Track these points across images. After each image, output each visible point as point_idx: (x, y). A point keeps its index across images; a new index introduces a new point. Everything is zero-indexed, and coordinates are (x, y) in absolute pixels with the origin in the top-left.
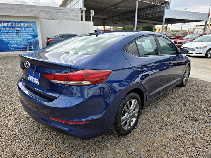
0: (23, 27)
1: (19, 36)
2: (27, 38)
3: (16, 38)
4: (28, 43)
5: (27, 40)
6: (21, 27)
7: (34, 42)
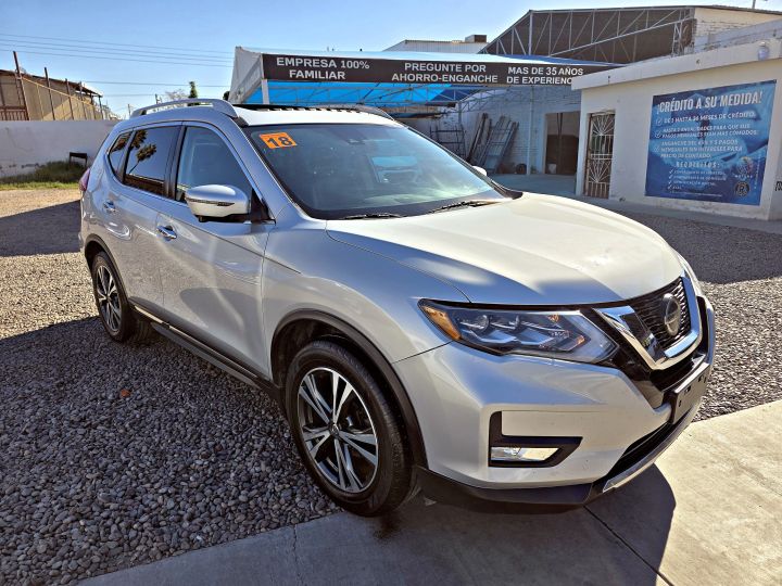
0: (726, 110)
1: (706, 143)
2: (725, 153)
3: (694, 152)
4: (726, 171)
5: (726, 159)
6: (718, 111)
7: (748, 167)
